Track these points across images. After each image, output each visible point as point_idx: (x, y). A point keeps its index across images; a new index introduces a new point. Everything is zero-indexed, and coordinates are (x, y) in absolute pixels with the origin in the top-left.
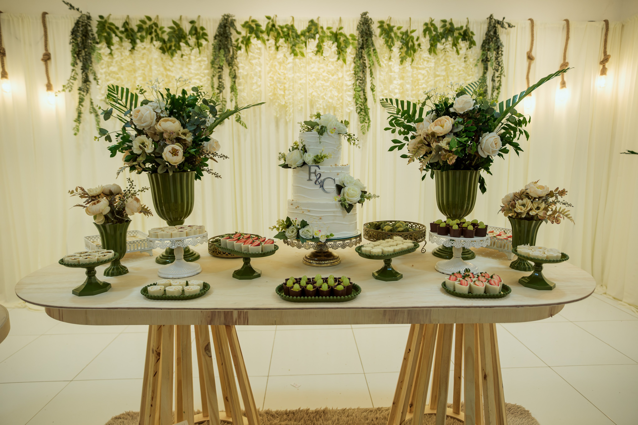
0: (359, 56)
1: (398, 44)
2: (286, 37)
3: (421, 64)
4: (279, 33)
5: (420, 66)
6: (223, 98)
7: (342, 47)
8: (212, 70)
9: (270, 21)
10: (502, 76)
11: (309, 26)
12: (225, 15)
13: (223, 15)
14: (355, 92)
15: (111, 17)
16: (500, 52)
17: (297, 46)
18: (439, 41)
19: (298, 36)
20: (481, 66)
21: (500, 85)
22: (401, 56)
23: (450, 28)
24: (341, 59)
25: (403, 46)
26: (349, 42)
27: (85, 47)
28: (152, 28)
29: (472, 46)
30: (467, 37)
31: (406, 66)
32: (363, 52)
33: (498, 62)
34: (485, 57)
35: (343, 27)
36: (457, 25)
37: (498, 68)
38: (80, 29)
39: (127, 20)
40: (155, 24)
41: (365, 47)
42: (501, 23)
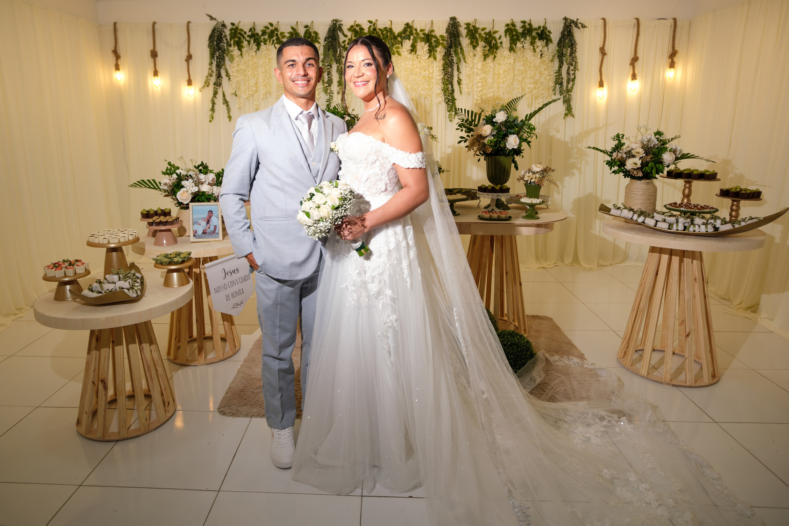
0: (447, 55)
1: (482, 44)
3: (502, 60)
5: (501, 62)
6: (330, 90)
7: (433, 46)
9: (372, 24)
10: (576, 71)
11: (405, 28)
12: (334, 20)
13: (332, 20)
14: (443, 85)
15: (241, 23)
16: (574, 49)
17: (395, 46)
18: (519, 40)
19: (395, 38)
20: (557, 61)
21: (575, 77)
22: (484, 53)
23: (529, 28)
24: (432, 56)
25: (486, 45)
26: (439, 42)
27: (219, 49)
28: (274, 32)
29: (548, 44)
30: (544, 36)
31: (489, 62)
32: (452, 50)
33: (572, 57)
34: (561, 53)
35: (434, 29)
36: (535, 26)
37: (573, 63)
38: (216, 34)
39: (253, 26)
40: (276, 29)
41: (453, 46)
42: (575, 24)
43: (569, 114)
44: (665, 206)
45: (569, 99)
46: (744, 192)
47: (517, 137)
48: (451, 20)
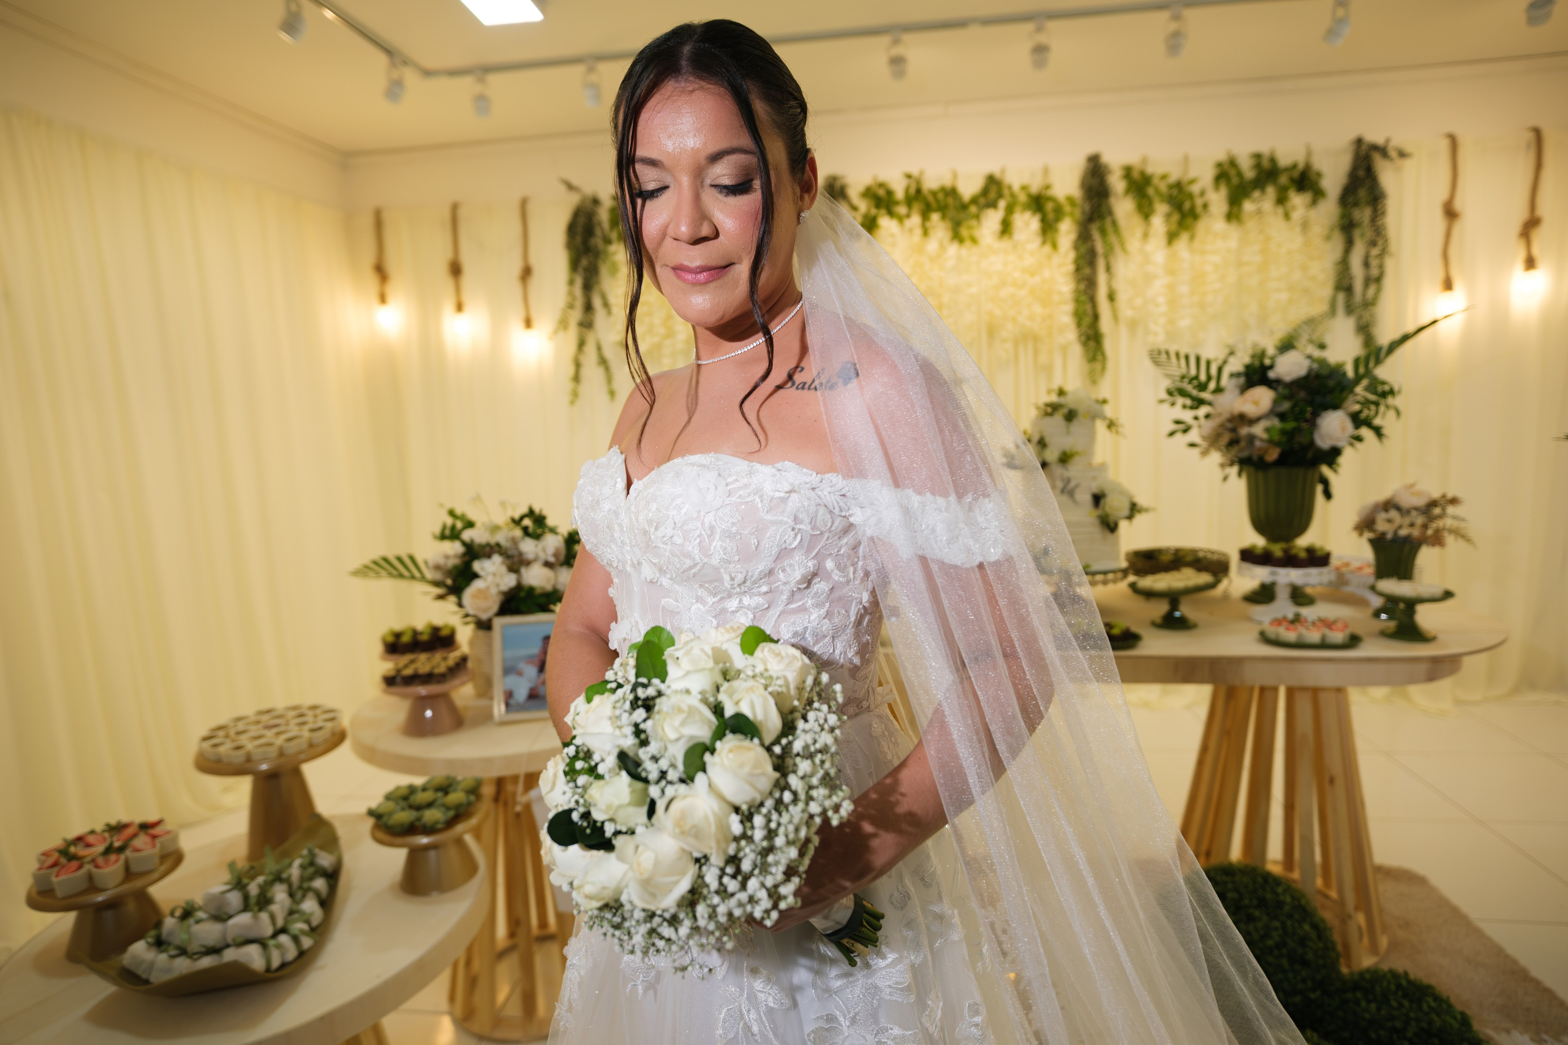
0: (1084, 237)
1: (1161, 209)
2: (942, 209)
3: (1211, 242)
4: (929, 205)
5: (1209, 248)
7: (1051, 221)
9: (913, 181)
10: (1387, 257)
11: (985, 185)
14: (1074, 305)
16: (1381, 209)
17: (963, 224)
18: (1247, 196)
19: (964, 207)
20: (1338, 237)
21: (1382, 273)
22: (1169, 230)
23: (1270, 168)
24: (1049, 243)
25: (1172, 211)
26: (1064, 211)
27: (588, 250)
29: (1318, 201)
30: (1308, 184)
31: (1179, 249)
32: (1092, 227)
33: (1375, 228)
34: (1348, 219)
35: (1051, 184)
36: (1284, 161)
37: (1378, 241)
38: (580, 220)
41: (1095, 218)
42: (1382, 151)
45: (1368, 322)
48: (1088, 161)
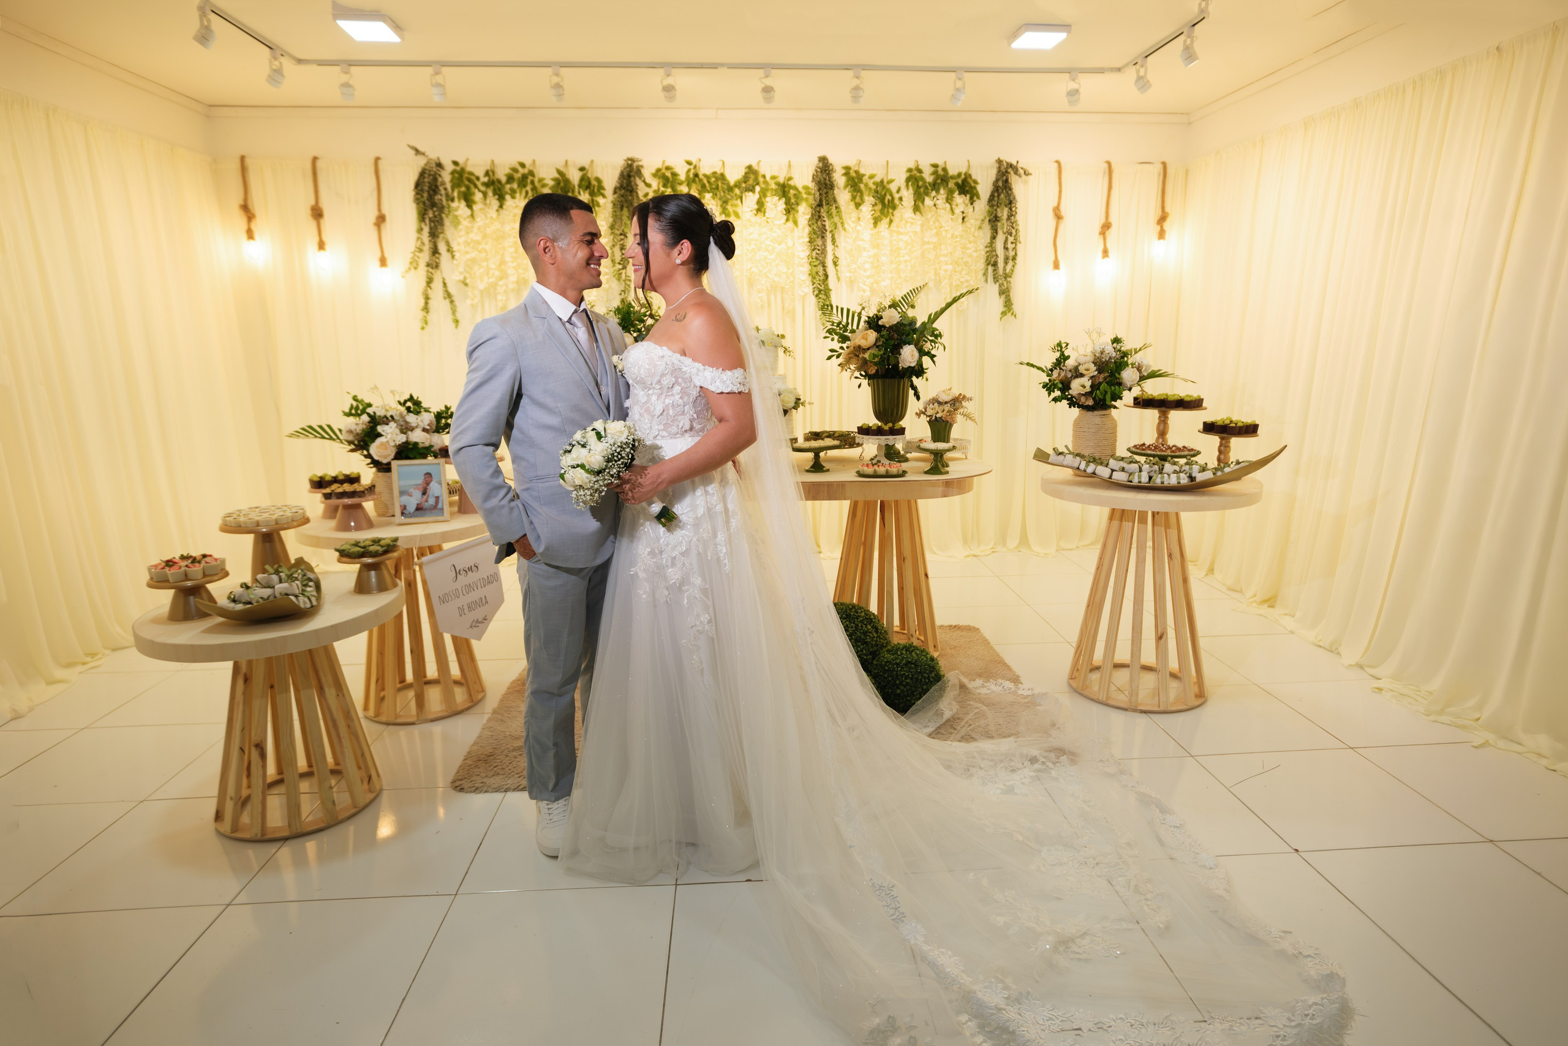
0: (817, 216)
1: (869, 200)
2: (714, 190)
3: (903, 226)
4: (703, 186)
5: (901, 230)
6: (626, 276)
7: (793, 204)
8: (612, 237)
9: (692, 167)
10: (1018, 244)
11: (746, 173)
12: (628, 160)
13: (625, 158)
14: (810, 267)
15: (470, 163)
16: (1013, 209)
17: (730, 203)
18: (927, 194)
19: (730, 189)
20: (987, 227)
21: (1016, 254)
22: (874, 215)
23: (943, 175)
24: (791, 220)
25: (877, 202)
26: (802, 197)
27: (433, 205)
28: (527, 178)
29: (974, 201)
30: (967, 188)
31: (882, 229)
32: (822, 210)
33: (1011, 222)
34: (994, 215)
35: (792, 176)
36: (952, 172)
37: (1012, 232)
38: (426, 180)
39: (491, 167)
40: (531, 173)
41: (824, 204)
42: (1014, 168)
43: (1009, 312)
44: (1129, 450)
45: (1007, 288)
46: (1234, 425)
47: (915, 349)
48: (819, 161)
